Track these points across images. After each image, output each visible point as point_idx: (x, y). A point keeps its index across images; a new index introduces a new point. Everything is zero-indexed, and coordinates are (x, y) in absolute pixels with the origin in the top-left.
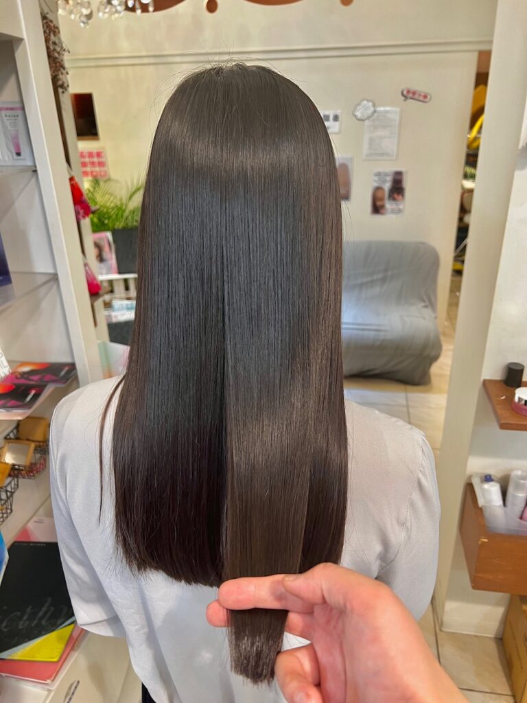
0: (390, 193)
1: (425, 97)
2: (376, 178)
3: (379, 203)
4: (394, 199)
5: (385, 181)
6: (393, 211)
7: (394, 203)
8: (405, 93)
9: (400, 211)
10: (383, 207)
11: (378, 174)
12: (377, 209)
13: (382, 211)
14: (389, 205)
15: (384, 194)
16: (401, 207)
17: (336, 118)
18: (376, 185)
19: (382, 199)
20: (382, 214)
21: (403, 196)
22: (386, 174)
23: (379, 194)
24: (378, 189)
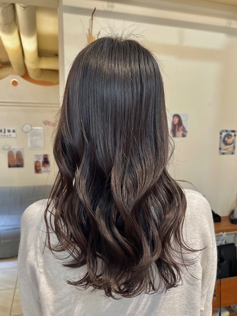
0: (43, 164)
2: (36, 157)
3: (38, 168)
4: (45, 166)
5: (40, 159)
6: (45, 172)
7: (45, 168)
8: (45, 122)
9: (48, 171)
10: (40, 170)
11: (36, 156)
13: (40, 172)
14: (43, 169)
15: (40, 164)
16: (49, 169)
17: (14, 131)
18: (36, 160)
19: (39, 166)
20: (41, 173)
22: (40, 156)
23: (38, 164)
24: (37, 162)
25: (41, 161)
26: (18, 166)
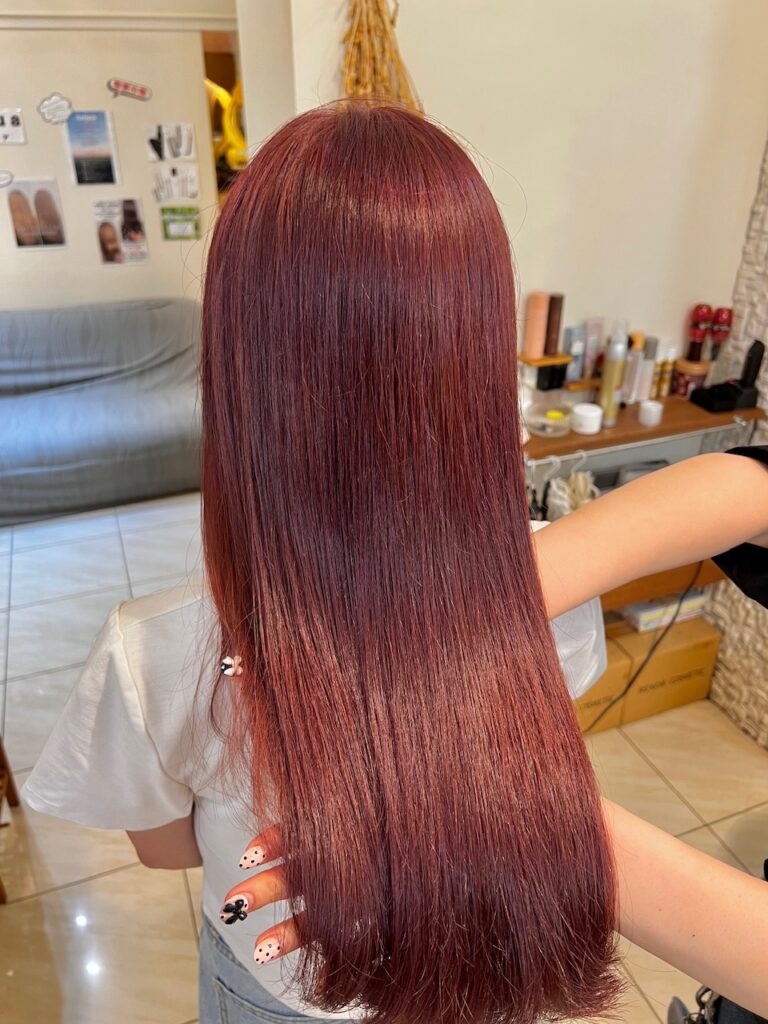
0: (123, 230)
1: (143, 91)
2: (98, 210)
3: (110, 247)
4: (131, 239)
5: (112, 214)
6: (133, 256)
7: (131, 244)
8: (112, 84)
9: (143, 256)
10: (117, 251)
11: (100, 205)
12: (110, 254)
13: (117, 257)
14: (125, 247)
15: (114, 233)
16: (144, 249)
17: (15, 121)
18: (100, 219)
19: (114, 240)
20: (120, 261)
21: (143, 234)
22: (112, 204)
23: (108, 233)
24: (104, 226)
25: (117, 221)
26: (46, 241)
